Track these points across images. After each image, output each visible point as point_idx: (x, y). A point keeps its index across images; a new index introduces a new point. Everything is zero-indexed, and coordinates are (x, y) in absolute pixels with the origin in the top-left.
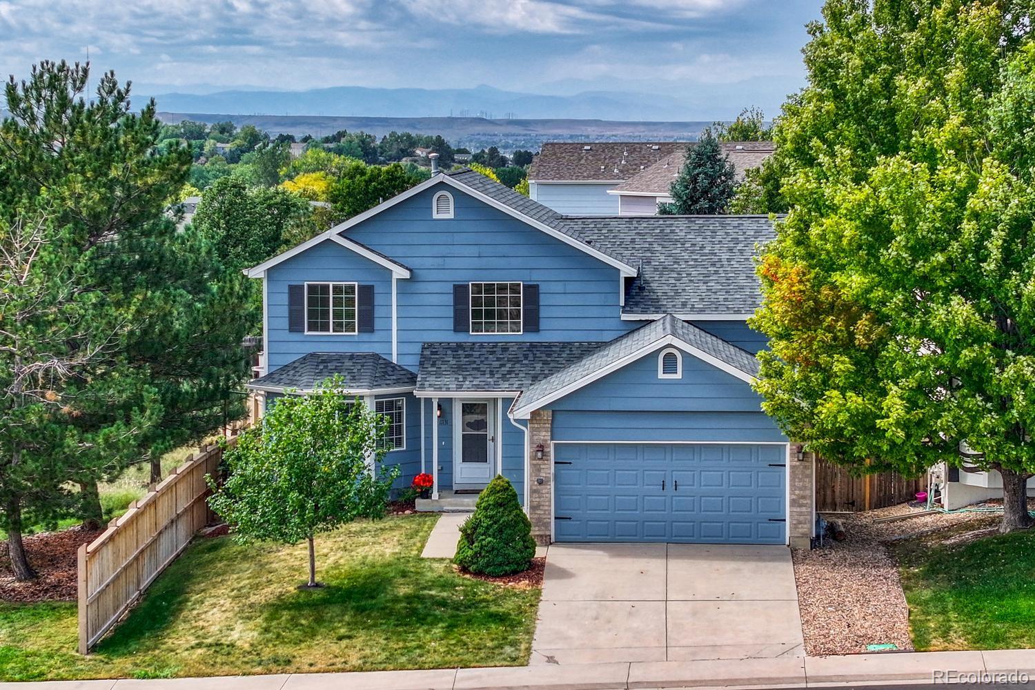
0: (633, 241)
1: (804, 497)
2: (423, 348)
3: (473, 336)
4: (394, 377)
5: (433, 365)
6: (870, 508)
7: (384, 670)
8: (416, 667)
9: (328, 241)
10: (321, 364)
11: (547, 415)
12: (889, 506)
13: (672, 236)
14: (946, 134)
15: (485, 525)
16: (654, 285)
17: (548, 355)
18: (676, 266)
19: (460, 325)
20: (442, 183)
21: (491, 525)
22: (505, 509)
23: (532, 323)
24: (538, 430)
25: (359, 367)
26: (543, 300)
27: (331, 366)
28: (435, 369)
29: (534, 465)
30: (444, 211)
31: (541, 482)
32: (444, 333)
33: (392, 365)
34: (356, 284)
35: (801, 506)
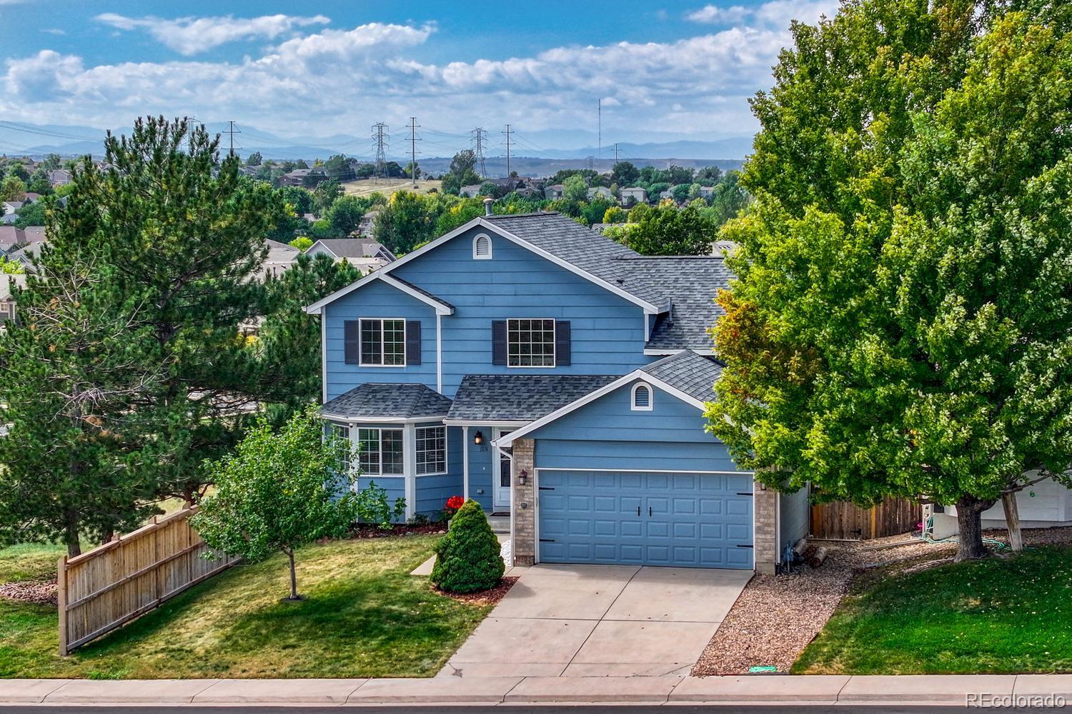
0: (676, 280)
1: (769, 525)
2: (464, 380)
3: (509, 369)
4: (436, 407)
5: (468, 396)
6: (876, 537)
7: (305, 677)
8: (334, 675)
9: (377, 280)
10: (371, 395)
11: (529, 443)
12: (894, 535)
13: (714, 276)
14: (867, 183)
15: (453, 545)
16: (683, 322)
17: (576, 388)
18: (709, 304)
19: (498, 358)
20: (479, 226)
21: (458, 546)
22: (472, 531)
23: (564, 358)
24: (522, 457)
25: (404, 397)
26: (574, 336)
27: (379, 396)
28: (468, 399)
29: (519, 490)
30: (483, 253)
31: (525, 507)
32: (482, 365)
33: (436, 395)
34: (405, 320)
35: (766, 533)
